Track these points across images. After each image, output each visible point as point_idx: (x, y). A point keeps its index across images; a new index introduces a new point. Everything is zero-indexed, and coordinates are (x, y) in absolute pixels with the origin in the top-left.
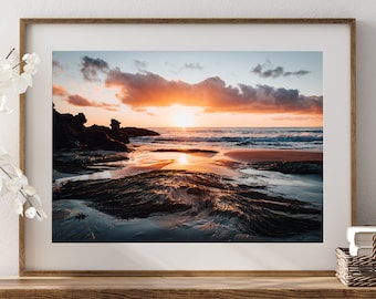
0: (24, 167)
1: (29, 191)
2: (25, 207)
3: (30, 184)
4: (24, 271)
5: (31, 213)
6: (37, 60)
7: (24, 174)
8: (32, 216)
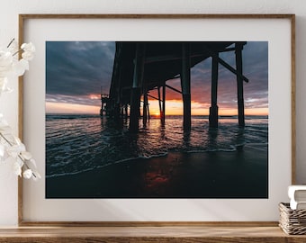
0: (22, 136)
1: (26, 156)
2: (23, 170)
3: (27, 150)
4: (22, 222)
5: (28, 174)
6: (33, 48)
7: (22, 142)
8: (28, 177)
